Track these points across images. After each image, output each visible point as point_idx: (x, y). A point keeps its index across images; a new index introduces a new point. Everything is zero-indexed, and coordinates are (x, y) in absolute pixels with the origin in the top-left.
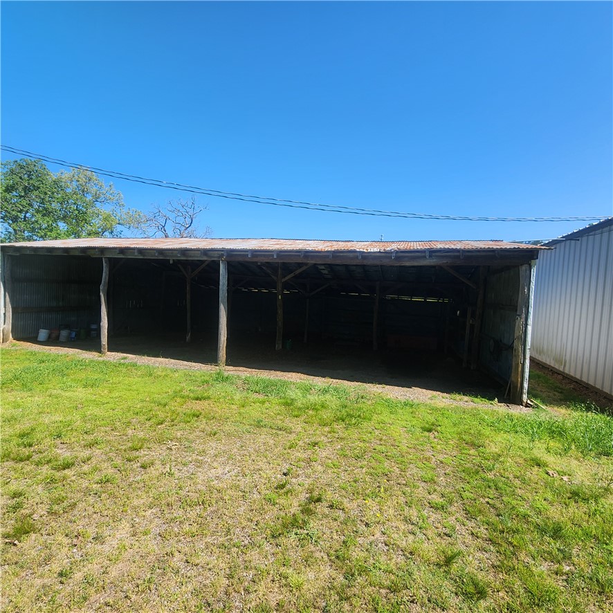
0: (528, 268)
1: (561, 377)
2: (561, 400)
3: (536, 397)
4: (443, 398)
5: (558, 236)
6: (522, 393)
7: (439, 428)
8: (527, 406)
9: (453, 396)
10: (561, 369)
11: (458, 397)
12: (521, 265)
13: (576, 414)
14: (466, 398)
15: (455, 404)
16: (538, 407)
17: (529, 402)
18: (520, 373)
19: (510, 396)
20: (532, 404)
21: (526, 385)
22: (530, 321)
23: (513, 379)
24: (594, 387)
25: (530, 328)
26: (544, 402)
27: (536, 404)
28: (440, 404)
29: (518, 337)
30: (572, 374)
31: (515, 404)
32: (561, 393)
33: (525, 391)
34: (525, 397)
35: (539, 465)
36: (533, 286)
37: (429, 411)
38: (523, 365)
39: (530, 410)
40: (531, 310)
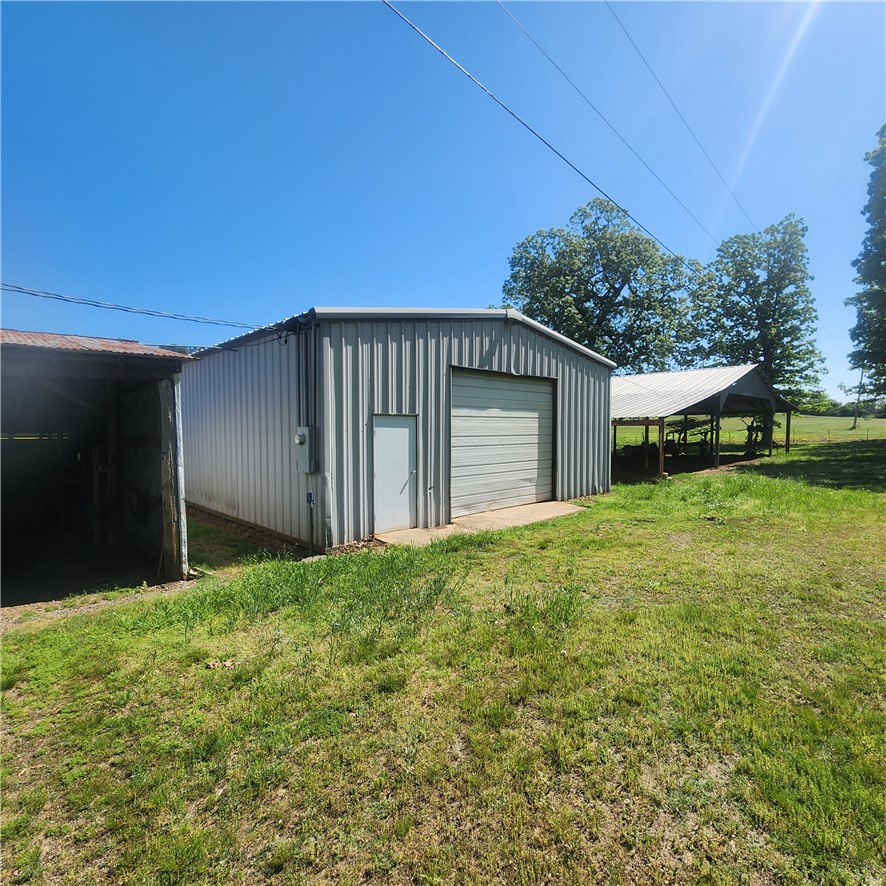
0: (169, 385)
1: (235, 526)
2: (234, 556)
3: (200, 562)
4: (47, 610)
5: (214, 343)
6: (180, 563)
7: (31, 673)
8: (190, 578)
9: (68, 601)
10: (235, 516)
11: (77, 600)
12: (160, 380)
13: (248, 570)
14: (93, 597)
15: (71, 614)
16: (203, 575)
17: (192, 572)
18: (174, 535)
19: (164, 572)
20: (196, 573)
21: (185, 551)
22: (181, 460)
23: (166, 546)
24: (269, 530)
25: (181, 470)
26: (211, 566)
27: (201, 572)
28: (38, 625)
29: (166, 485)
30: (246, 519)
31: (173, 581)
32: (234, 546)
33: (185, 558)
34: (185, 567)
35: (197, 661)
36: (179, 410)
37: (12, 648)
38: (178, 522)
39: (194, 584)
40: (181, 444)
